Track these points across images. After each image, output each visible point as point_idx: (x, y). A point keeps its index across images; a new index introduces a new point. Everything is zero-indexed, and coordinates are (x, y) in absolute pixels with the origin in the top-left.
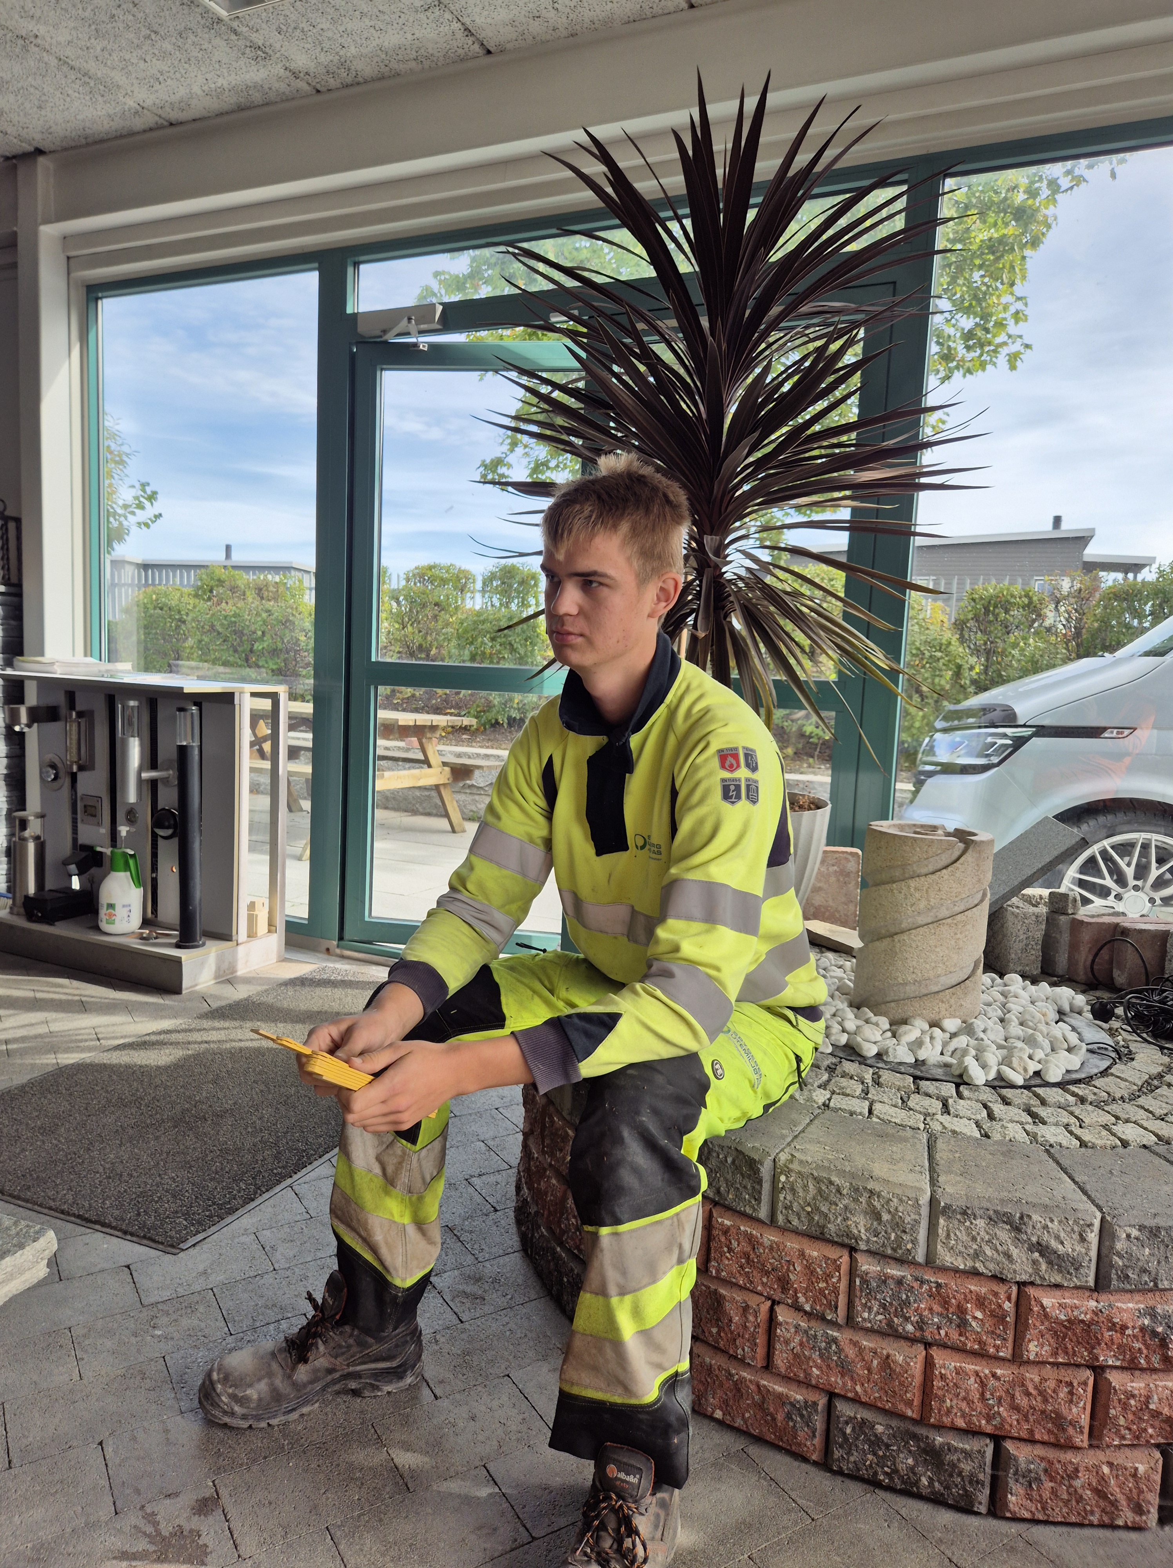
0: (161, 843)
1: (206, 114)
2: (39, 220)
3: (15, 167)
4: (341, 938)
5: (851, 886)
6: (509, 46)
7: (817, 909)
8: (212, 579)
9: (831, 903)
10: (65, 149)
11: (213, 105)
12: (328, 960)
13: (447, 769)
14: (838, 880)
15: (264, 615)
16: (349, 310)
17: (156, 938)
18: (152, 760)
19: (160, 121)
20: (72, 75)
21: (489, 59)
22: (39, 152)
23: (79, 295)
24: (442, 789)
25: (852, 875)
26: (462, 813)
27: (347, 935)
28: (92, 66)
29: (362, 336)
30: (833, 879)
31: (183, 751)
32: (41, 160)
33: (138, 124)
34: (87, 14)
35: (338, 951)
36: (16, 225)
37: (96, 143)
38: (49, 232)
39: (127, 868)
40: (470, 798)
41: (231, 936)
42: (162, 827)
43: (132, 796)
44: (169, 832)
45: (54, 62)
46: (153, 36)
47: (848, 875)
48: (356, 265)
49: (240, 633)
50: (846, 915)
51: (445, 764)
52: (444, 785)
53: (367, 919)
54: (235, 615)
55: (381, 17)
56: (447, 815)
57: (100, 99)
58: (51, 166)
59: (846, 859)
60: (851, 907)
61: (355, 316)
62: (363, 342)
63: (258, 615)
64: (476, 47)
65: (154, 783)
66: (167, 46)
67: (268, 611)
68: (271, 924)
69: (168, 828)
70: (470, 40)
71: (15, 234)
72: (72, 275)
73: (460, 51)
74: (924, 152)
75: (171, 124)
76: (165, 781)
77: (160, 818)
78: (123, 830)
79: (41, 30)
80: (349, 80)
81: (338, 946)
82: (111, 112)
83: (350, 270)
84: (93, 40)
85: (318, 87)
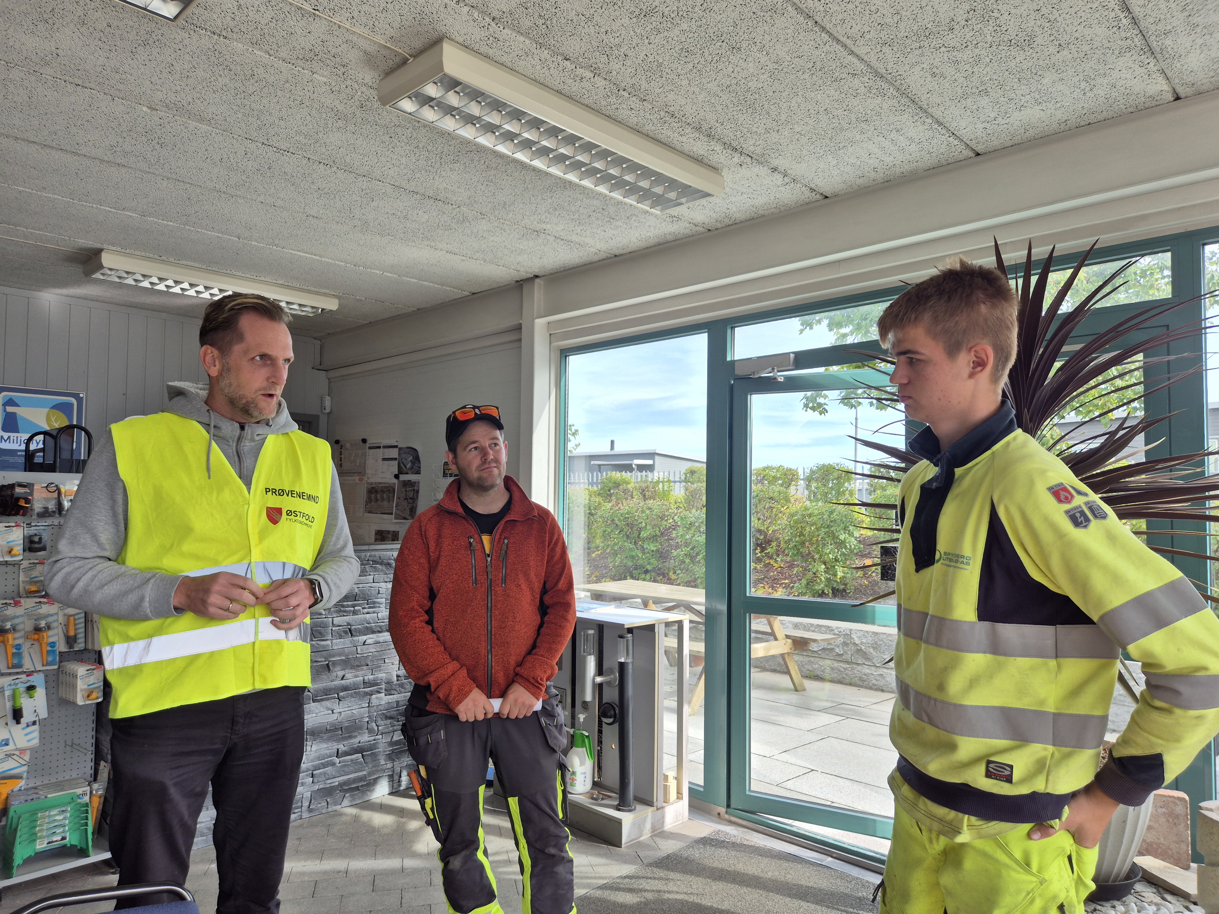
0: (605, 727)
1: (638, 249)
2: (535, 316)
3: (522, 285)
4: (728, 806)
5: (1181, 827)
6: (840, 193)
7: (1150, 844)
8: (610, 482)
9: (1162, 840)
10: (552, 274)
11: (643, 244)
12: (719, 823)
13: (789, 641)
14: (1168, 821)
15: (648, 512)
16: (729, 359)
17: (602, 799)
18: (600, 671)
19: (609, 255)
20: (562, 242)
21: (827, 201)
22: (536, 277)
23: (556, 355)
24: (786, 656)
25: (1181, 818)
26: (801, 671)
27: (733, 804)
28: (574, 238)
29: (737, 375)
30: (1162, 820)
31: (622, 666)
32: (537, 281)
33: (596, 258)
34: (575, 217)
35: (727, 816)
36: (521, 319)
37: (570, 269)
38: (540, 323)
39: (583, 745)
40: (807, 659)
41: (653, 802)
42: (606, 716)
43: (588, 698)
44: (611, 720)
45: (552, 238)
46: (612, 220)
47: (1177, 817)
48: (733, 328)
49: (630, 525)
50: (1178, 853)
51: (787, 637)
52: (788, 654)
53: (748, 793)
54: (628, 513)
55: (755, 192)
56: (788, 672)
57: (576, 250)
58: (542, 283)
59: (1174, 802)
60: (1183, 846)
61: (733, 362)
62: (739, 379)
63: (643, 512)
64: (818, 196)
65: (600, 685)
66: (619, 223)
67: (650, 509)
68: (679, 793)
69: (610, 717)
70: (814, 194)
71: (521, 324)
72: (552, 344)
73: (806, 200)
74: (1184, 231)
75: (616, 256)
76: (609, 683)
77: (605, 710)
78: (582, 717)
79: (548, 226)
80: (731, 223)
81: (726, 813)
82: (581, 255)
83: (729, 331)
84: (576, 227)
85: (710, 228)
